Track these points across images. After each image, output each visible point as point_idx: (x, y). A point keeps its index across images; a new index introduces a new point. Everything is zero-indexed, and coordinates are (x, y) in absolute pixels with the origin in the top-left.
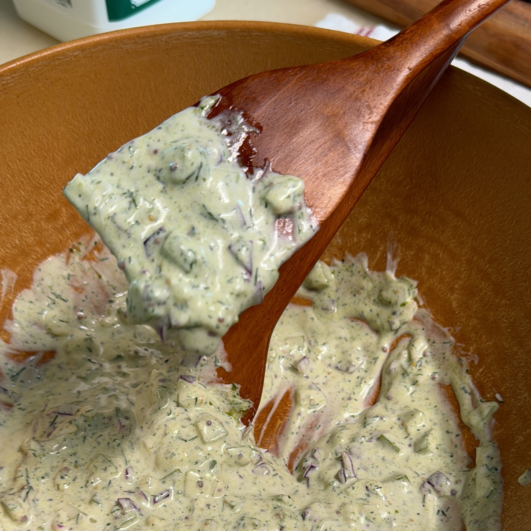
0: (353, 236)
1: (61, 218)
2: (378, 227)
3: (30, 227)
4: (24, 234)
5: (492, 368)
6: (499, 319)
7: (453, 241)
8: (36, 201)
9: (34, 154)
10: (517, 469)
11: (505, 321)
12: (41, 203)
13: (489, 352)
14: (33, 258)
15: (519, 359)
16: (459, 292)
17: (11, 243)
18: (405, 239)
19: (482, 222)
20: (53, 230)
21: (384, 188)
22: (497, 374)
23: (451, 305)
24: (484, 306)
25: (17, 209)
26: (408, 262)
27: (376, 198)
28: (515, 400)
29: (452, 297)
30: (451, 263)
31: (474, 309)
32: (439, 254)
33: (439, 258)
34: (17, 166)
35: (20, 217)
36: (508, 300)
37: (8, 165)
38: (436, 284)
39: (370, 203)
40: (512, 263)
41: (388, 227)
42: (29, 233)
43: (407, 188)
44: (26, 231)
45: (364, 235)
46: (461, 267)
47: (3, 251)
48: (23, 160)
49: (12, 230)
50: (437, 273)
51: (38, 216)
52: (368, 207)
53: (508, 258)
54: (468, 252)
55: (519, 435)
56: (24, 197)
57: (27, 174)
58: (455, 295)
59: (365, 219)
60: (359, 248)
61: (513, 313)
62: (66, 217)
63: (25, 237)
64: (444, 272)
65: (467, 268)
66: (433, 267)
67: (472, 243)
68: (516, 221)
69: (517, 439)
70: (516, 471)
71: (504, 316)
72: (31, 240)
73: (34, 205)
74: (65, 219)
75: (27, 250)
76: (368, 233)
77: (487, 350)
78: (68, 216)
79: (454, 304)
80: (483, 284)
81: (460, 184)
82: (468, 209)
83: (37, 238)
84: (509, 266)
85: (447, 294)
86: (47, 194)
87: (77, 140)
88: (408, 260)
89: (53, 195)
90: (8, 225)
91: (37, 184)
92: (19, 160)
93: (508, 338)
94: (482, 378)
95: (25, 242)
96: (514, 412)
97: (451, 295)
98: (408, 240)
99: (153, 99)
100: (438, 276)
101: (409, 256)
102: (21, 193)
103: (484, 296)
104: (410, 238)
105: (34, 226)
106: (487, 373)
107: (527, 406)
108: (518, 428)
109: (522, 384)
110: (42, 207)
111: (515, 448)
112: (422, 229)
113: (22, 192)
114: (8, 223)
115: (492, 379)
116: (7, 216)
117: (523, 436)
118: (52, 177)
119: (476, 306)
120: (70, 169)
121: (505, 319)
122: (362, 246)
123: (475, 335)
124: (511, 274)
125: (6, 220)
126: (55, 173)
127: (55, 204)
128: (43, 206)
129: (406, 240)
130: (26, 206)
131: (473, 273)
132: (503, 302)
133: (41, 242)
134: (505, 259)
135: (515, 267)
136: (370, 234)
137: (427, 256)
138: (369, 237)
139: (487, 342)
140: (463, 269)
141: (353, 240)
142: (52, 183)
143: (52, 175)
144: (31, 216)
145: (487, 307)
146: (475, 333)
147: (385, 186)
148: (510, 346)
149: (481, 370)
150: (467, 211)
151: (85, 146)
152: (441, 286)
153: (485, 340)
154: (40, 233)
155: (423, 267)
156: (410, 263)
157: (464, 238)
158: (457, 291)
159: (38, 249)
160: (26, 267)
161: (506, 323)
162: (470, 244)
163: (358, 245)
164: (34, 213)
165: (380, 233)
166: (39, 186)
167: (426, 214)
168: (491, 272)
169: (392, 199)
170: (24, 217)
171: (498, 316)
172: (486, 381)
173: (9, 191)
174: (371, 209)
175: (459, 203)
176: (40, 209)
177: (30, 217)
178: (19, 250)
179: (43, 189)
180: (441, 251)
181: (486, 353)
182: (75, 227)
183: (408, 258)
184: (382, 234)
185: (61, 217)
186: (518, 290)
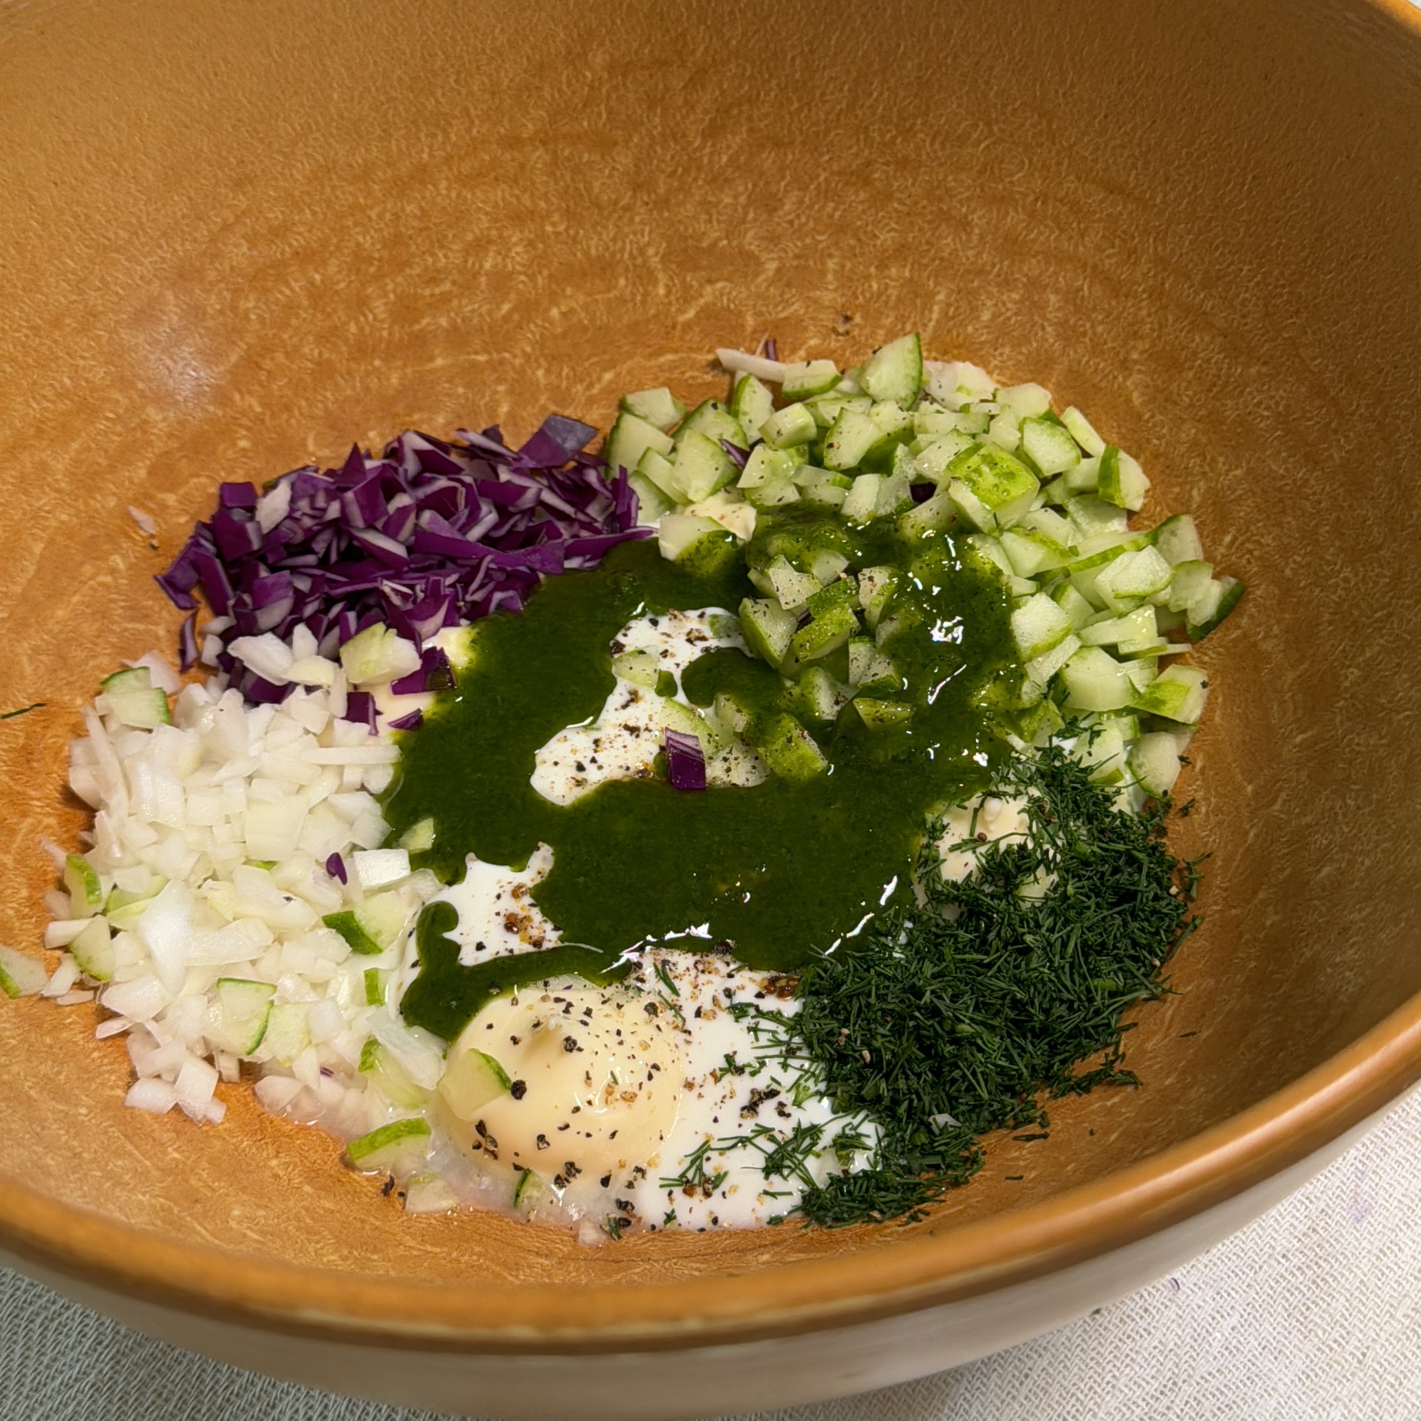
0: (868, 277)
1: (165, 318)
2: (925, 247)
3: (92, 344)
4: (81, 363)
5: (1253, 528)
6: (1250, 413)
7: (1110, 251)
8: (102, 280)
9: (89, 167)
10: (1358, 744)
11: (1266, 413)
12: (116, 284)
13: (1239, 492)
14: (107, 419)
15: (1314, 494)
16: (1143, 368)
17: (51, 385)
18: (993, 266)
19: (1172, 196)
20: (147, 347)
21: (928, 154)
22: (1268, 539)
23: (1128, 401)
24: (1210, 390)
25: (58, 300)
26: (1009, 319)
27: (910, 181)
28: (1322, 590)
29: (1128, 383)
30: (1113, 303)
31: (1187, 400)
32: (1081, 289)
33: (1083, 297)
34: (52, 197)
35: (67, 321)
36: (1265, 363)
37: (31, 198)
38: (1084, 360)
39: (898, 195)
40: (1259, 278)
41: (948, 245)
42: (94, 357)
43: (982, 146)
44: (86, 355)
45: (894, 271)
46: (1140, 309)
47: (35, 406)
48: (64, 183)
49: (52, 353)
50: (1084, 334)
51: (110, 315)
52: (896, 205)
53: (1247, 267)
54: (1150, 270)
55: (1349, 667)
56: (73, 273)
57: (76, 216)
58: (1136, 377)
59: (893, 234)
60: (886, 303)
61: (1281, 392)
62: (176, 313)
63: (84, 368)
64: (1100, 329)
65: (1153, 310)
66: (1072, 322)
67: (1156, 248)
68: (1254, 177)
69: (1347, 677)
70: (1357, 748)
71: (1259, 404)
72: (99, 375)
73: (99, 289)
74: (175, 318)
75: (90, 400)
76: (904, 266)
77: (1235, 490)
78: (182, 309)
79: (1136, 399)
80: (1198, 339)
81: (1106, 117)
82: (1134, 172)
83: (113, 369)
84: (1252, 284)
85: (1115, 377)
86: (127, 260)
87: (186, 127)
88: (1009, 314)
89: (141, 264)
90: (41, 344)
91: (102, 240)
92: (55, 183)
93: (1279, 452)
94: (1233, 558)
95: (87, 380)
96: (1326, 617)
97: (1125, 379)
98: (1001, 269)
99: (358, 12)
100: (1087, 340)
101: (1009, 305)
102: (64, 263)
103: (1204, 366)
104: (1006, 263)
105: (104, 340)
106: (1243, 544)
107: (1354, 598)
108: (1344, 651)
109: (1332, 549)
110: (117, 294)
111: (1346, 700)
112: (1032, 236)
113: (68, 261)
114: (40, 337)
115: (1256, 553)
116: (39, 322)
117: (1358, 667)
118: (134, 221)
119: (1190, 393)
120: (176, 198)
121: (1265, 409)
122: (894, 298)
123: (1198, 461)
124: (1260, 302)
125: (36, 329)
126: (141, 210)
127: (149, 283)
128: (121, 291)
129: (998, 267)
130: (80, 295)
131: (1170, 318)
132: (1253, 371)
133: (122, 378)
134: (1241, 270)
135: (1269, 284)
136: (909, 266)
137: (1053, 298)
138: (907, 274)
139: (1230, 470)
140: (1144, 312)
141: (871, 287)
142: (136, 233)
143: (134, 214)
144: (95, 317)
145: (1215, 390)
146: (1198, 456)
147: (929, 149)
148: (1287, 469)
149: (1228, 539)
150: (1131, 178)
151: (206, 140)
152: (1097, 360)
153: (1226, 467)
154: (120, 357)
155: (1046, 324)
156: (1013, 320)
157: (1137, 240)
158: (1138, 367)
159: (116, 395)
160: (93, 440)
161: (1268, 417)
162: (1151, 250)
163: (884, 298)
164: (101, 309)
165: (934, 260)
166: (106, 242)
167: (1036, 200)
168: (1213, 307)
169: (950, 178)
170: (77, 322)
171: (1247, 407)
172: (1244, 561)
173: (37, 261)
174: (904, 209)
175: (1111, 161)
176: (115, 299)
177: (91, 319)
178: (72, 401)
179: (117, 251)
180: (1085, 279)
181: (1232, 497)
182: (201, 336)
183: (1008, 310)
184: (937, 262)
185: (163, 312)
186: (1286, 335)
